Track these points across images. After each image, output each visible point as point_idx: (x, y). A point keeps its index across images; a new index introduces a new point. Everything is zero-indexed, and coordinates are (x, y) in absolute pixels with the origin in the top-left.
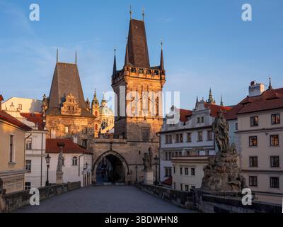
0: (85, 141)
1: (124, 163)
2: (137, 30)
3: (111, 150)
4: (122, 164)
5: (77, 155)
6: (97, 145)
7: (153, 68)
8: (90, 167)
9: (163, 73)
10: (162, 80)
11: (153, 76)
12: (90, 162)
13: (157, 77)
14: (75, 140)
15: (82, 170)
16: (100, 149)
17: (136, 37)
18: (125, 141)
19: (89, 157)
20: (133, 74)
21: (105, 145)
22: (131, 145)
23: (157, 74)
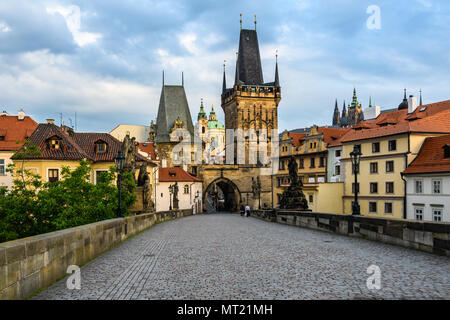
0: (195, 168)
1: (236, 191)
2: (249, 41)
3: (222, 177)
4: (234, 192)
5: (189, 183)
6: (207, 172)
7: (267, 85)
8: (201, 195)
9: (278, 90)
10: (277, 99)
11: (266, 94)
12: (200, 190)
13: (271, 95)
14: (185, 168)
15: (193, 198)
16: (210, 177)
17: (248, 50)
18: (236, 167)
19: (200, 184)
20: (245, 94)
21: (215, 172)
22: (243, 171)
23: (272, 91)
